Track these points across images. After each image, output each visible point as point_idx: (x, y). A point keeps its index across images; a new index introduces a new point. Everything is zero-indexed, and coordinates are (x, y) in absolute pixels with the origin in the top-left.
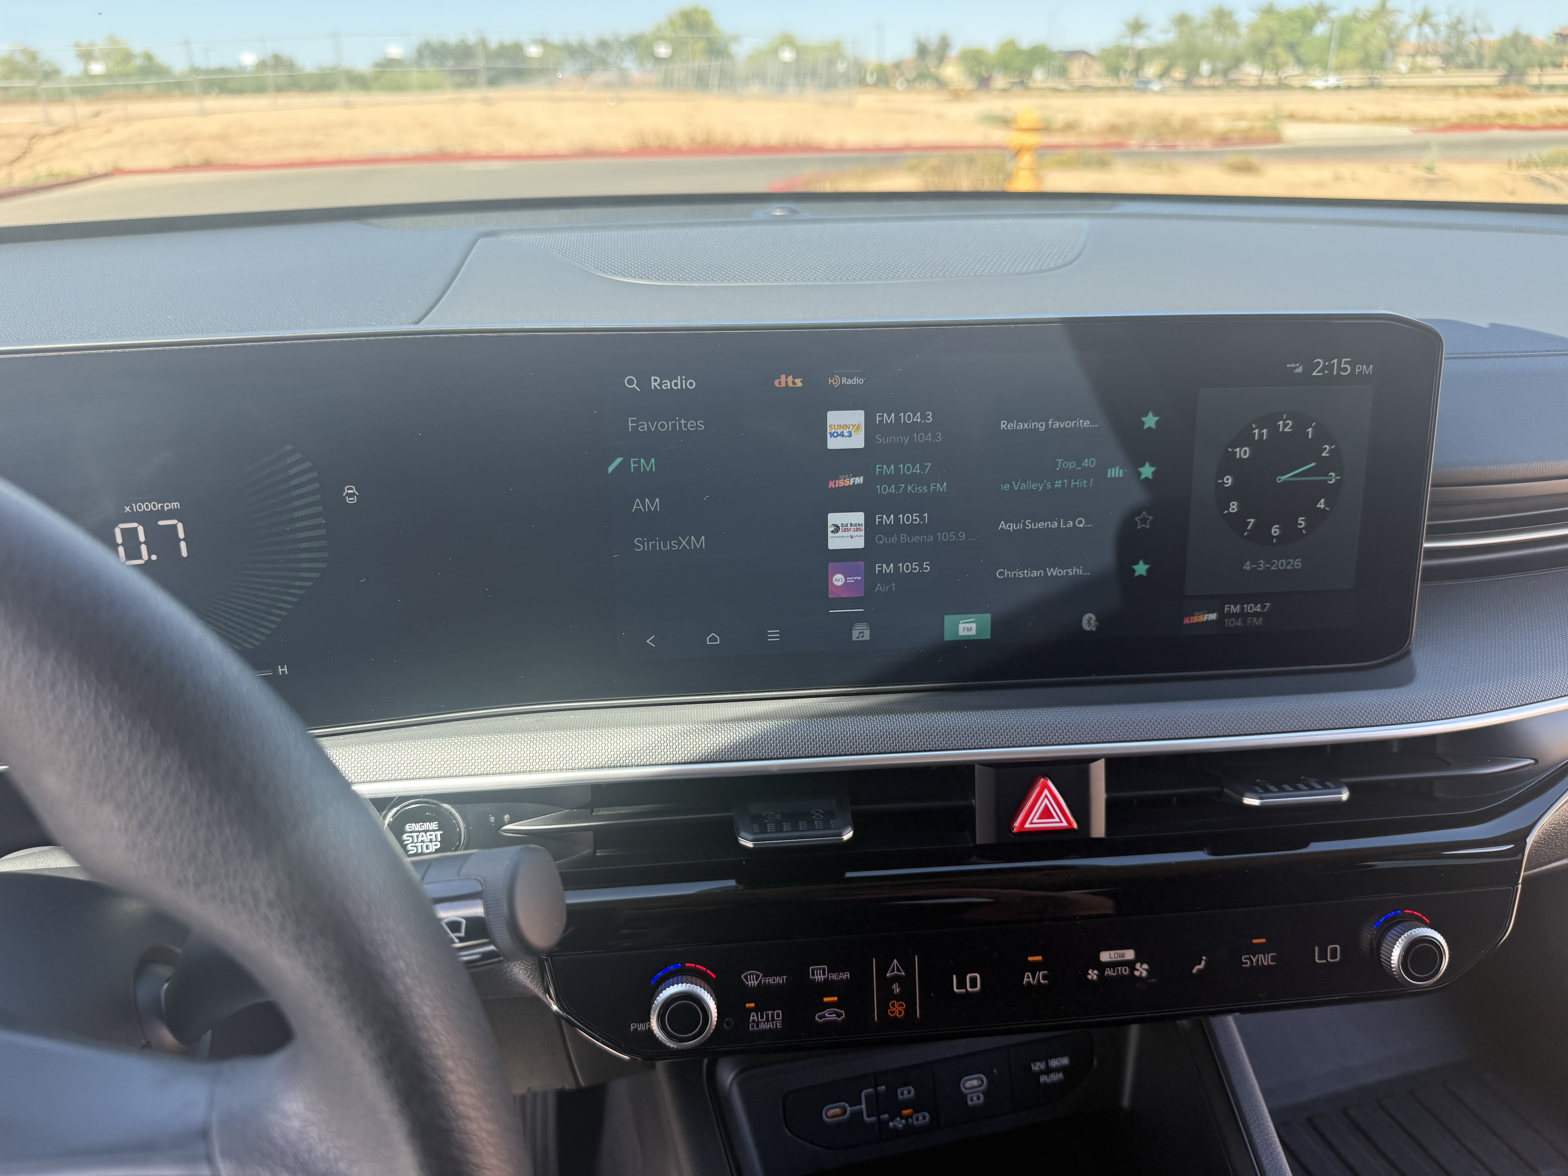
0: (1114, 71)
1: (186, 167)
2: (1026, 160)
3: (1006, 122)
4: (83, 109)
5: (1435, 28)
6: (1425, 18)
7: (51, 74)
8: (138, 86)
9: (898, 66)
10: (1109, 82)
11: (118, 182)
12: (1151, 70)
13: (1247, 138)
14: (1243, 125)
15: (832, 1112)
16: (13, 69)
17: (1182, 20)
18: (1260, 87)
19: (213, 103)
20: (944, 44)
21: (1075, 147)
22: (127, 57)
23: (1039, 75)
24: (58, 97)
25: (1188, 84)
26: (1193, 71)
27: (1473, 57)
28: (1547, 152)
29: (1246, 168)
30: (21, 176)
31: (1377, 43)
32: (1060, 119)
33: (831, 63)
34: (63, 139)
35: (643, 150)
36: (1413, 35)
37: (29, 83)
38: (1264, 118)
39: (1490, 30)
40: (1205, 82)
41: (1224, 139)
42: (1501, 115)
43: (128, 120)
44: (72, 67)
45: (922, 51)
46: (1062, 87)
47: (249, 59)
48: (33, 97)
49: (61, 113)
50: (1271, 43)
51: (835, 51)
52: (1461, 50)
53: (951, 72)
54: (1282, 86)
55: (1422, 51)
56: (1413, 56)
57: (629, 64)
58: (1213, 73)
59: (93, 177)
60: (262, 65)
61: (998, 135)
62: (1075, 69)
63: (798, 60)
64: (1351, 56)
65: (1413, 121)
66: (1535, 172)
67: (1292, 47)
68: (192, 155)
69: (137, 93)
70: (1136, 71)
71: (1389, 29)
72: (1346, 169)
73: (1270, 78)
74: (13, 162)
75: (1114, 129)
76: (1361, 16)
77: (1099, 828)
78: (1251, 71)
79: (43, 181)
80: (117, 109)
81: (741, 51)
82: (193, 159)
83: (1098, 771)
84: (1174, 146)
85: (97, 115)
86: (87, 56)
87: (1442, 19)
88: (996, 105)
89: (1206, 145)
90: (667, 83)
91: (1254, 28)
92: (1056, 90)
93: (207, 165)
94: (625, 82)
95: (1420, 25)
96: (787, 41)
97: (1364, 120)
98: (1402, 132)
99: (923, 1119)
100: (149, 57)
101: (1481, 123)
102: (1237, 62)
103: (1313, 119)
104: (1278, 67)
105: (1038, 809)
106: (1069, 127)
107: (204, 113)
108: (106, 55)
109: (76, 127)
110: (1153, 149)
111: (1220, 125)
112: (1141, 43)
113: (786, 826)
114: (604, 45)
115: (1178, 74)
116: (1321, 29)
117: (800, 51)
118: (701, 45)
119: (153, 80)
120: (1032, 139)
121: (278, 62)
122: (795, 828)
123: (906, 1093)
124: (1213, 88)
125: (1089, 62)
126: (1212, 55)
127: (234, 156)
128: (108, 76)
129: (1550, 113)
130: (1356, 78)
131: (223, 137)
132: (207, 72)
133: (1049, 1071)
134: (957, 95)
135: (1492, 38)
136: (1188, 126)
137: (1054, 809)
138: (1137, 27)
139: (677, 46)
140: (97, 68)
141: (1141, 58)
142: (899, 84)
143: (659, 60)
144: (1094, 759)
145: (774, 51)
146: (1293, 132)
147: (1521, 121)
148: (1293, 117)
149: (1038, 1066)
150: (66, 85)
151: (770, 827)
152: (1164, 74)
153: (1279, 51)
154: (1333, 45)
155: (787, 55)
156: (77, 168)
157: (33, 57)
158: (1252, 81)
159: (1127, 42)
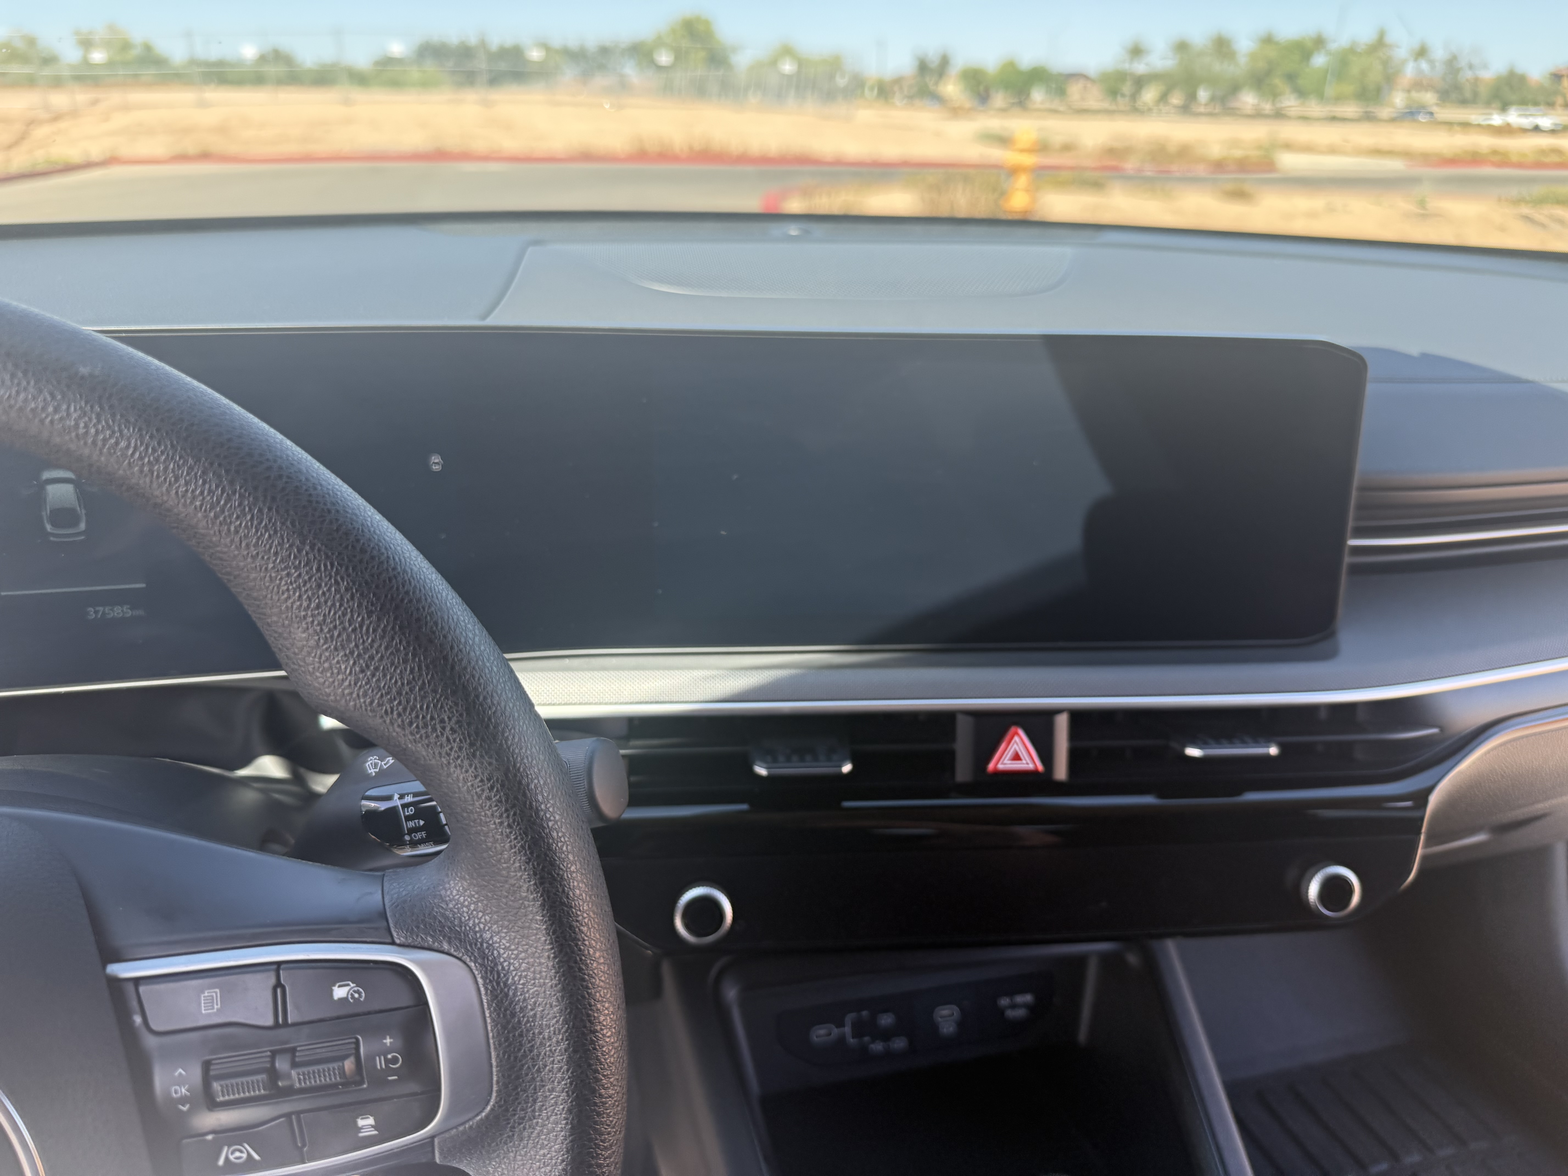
0: (1113, 92)
1: (182, 158)
2: (1022, 180)
3: (1003, 140)
4: (82, 96)
5: (1432, 62)
6: (1422, 52)
7: (49, 60)
8: (136, 76)
9: (898, 81)
10: (1106, 105)
11: (116, 171)
12: (1149, 95)
13: (1243, 166)
14: (1238, 153)
15: (821, 1034)
16: (15, 56)
17: (1182, 47)
18: (1258, 115)
19: (215, 95)
20: (945, 62)
21: (1072, 168)
22: (126, 46)
23: (1038, 95)
24: (57, 83)
25: (1187, 109)
26: (1192, 97)
27: (1468, 95)
28: (1538, 190)
29: (1239, 195)
30: (19, 161)
31: (1375, 76)
32: (1058, 140)
33: (831, 77)
34: (62, 125)
35: (641, 155)
36: (1410, 71)
37: (27, 70)
38: (1260, 147)
39: (1485, 66)
40: (1202, 109)
41: (1219, 166)
42: (1495, 152)
43: (126, 108)
44: (71, 54)
45: (923, 67)
46: (1061, 108)
47: (249, 52)
48: (30, 82)
49: (59, 100)
50: (1269, 73)
51: (834, 64)
52: (1457, 87)
53: (951, 89)
54: (1279, 115)
55: (1419, 85)
56: (1409, 91)
57: (630, 70)
58: (1213, 99)
59: (88, 165)
60: (263, 59)
61: (996, 154)
62: (1075, 90)
63: (799, 72)
64: (1349, 88)
65: (1407, 154)
66: (1525, 210)
67: (1291, 77)
68: (190, 146)
69: (134, 81)
70: (1134, 96)
71: (1386, 63)
72: (1339, 199)
73: (1267, 107)
74: (10, 147)
75: (1111, 152)
76: (1359, 50)
77: (1061, 772)
78: (1248, 99)
79: (40, 168)
80: (115, 97)
81: (742, 60)
82: (192, 150)
83: (1062, 723)
84: (1168, 172)
85: (95, 102)
86: (87, 43)
87: (1439, 53)
88: (994, 123)
89: (1201, 170)
90: (668, 90)
91: (1253, 56)
92: (1055, 111)
93: (205, 156)
94: (624, 87)
95: (1416, 60)
96: (787, 51)
97: (1360, 151)
98: (1395, 165)
99: (899, 1044)
100: (148, 48)
101: (1475, 158)
102: (1235, 89)
103: (1308, 149)
104: (1274, 95)
105: (1010, 753)
106: (1067, 148)
107: (203, 104)
108: (107, 44)
109: (74, 113)
110: (1149, 174)
111: (1216, 151)
112: (1140, 68)
113: (795, 758)
114: (605, 51)
115: (1176, 99)
116: (1319, 60)
117: (801, 62)
118: (702, 54)
119: (152, 71)
120: (1028, 160)
121: (278, 56)
122: (802, 760)
123: (886, 1020)
124: (1210, 115)
125: (1089, 85)
126: (1211, 81)
127: (233, 149)
128: (110, 64)
129: (1543, 152)
130: (1350, 109)
131: (222, 129)
132: (207, 64)
133: (1014, 1006)
134: (956, 112)
135: (1488, 75)
136: (1185, 153)
137: (1023, 753)
138: (1136, 51)
139: (680, 55)
140: (98, 56)
141: (1140, 82)
142: (897, 100)
143: (660, 68)
144: (1058, 711)
145: (774, 62)
146: (1289, 161)
147: (1514, 159)
148: (1288, 147)
149: (1004, 1002)
150: (66, 73)
151: (781, 758)
152: (1163, 98)
153: (1278, 82)
154: (1329, 76)
155: (788, 67)
156: (73, 153)
157: (31, 42)
158: (1248, 109)
159: (1127, 66)
